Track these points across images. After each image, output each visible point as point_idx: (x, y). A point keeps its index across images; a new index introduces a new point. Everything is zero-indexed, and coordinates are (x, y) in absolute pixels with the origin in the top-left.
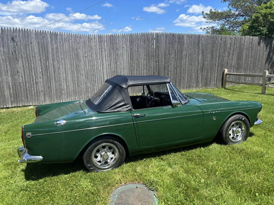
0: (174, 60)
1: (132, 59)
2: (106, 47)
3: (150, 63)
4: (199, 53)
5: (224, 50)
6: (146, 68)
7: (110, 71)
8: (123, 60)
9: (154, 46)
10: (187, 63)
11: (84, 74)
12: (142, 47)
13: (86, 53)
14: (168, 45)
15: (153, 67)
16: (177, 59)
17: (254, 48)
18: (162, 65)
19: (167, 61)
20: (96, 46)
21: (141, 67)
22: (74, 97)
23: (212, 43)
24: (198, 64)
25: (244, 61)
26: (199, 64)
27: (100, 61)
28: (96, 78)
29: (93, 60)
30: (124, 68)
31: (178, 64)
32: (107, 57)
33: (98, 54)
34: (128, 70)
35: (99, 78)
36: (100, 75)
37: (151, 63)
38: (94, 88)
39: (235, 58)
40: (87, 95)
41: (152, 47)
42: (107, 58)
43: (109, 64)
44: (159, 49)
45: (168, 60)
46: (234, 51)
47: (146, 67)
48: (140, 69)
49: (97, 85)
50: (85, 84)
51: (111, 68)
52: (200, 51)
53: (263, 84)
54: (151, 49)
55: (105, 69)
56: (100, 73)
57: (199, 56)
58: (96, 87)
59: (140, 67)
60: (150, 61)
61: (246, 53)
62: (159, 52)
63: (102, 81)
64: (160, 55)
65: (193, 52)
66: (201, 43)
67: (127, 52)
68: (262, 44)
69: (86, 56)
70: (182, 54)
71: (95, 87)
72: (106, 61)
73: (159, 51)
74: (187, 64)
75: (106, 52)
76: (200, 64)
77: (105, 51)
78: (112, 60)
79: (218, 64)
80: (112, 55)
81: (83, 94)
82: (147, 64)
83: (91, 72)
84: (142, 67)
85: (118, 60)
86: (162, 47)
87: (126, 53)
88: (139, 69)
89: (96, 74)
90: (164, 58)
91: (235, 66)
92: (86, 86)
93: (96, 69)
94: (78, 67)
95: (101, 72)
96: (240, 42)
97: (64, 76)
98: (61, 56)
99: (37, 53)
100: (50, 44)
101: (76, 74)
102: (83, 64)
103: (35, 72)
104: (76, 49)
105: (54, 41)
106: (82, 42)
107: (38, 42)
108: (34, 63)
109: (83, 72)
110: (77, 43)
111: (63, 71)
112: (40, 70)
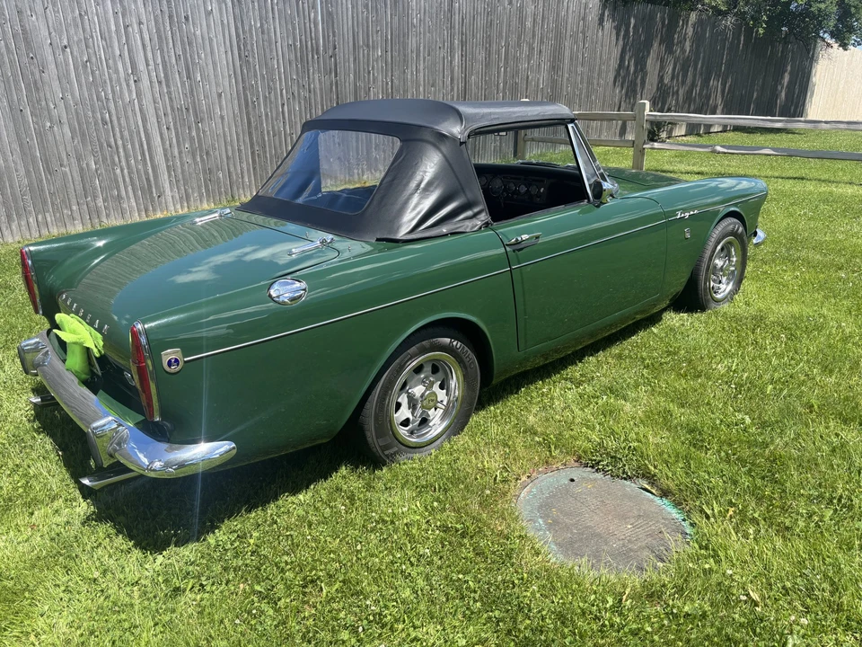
0: (382, 67)
1: (244, 59)
2: (142, 10)
3: (309, 78)
4: (452, 44)
5: (519, 38)
6: (296, 94)
7: (169, 108)
8: (214, 63)
9: (316, 13)
10: (422, 79)
11: (64, 120)
12: (277, 16)
13: (62, 31)
14: (363, 13)
15: (321, 89)
16: (392, 64)
17: (589, 34)
18: (347, 84)
19: (362, 69)
21: (281, 90)
22: (40, 217)
23: (488, 14)
24: (451, 84)
25: (566, 75)
26: (455, 82)
27: (124, 64)
28: (118, 135)
29: (94, 59)
30: (220, 95)
31: (395, 81)
32: (149, 48)
33: (114, 35)
34: (236, 101)
35: (126, 133)
36: (132, 122)
37: (311, 77)
38: (115, 174)
39: (545, 66)
40: (92, 204)
41: (312, 15)
42: (150, 55)
43: (163, 80)
44: (335, 26)
45: (366, 67)
46: (542, 42)
47: (299, 91)
48: (276, 98)
49: (124, 163)
50: (73, 161)
51: (169, 93)
52: (456, 37)
53: (636, 143)
54: (308, 25)
55: (149, 95)
56: (130, 113)
57: (454, 55)
58: (122, 171)
59: (275, 89)
60: (308, 70)
61: (572, 50)
62: (334, 36)
63: (141, 145)
64: (339, 49)
65: (436, 41)
66: (457, 12)
67: (227, 32)
68: (608, 24)
69: (65, 42)
70: (405, 46)
71: (118, 171)
72: (148, 65)
73: (334, 33)
74: (422, 83)
75: (144, 28)
76: (458, 85)
77: (140, 23)
78: (170, 62)
79: (505, 83)
80: (171, 41)
81: (74, 201)
82: (300, 81)
83: (93, 112)
84: (284, 91)
85: (193, 63)
86: (345, 18)
87: (220, 37)
88: (273, 99)
89: (114, 118)
90: (352, 59)
91: (545, 91)
92: (81, 169)
93: (110, 96)
94: (37, 89)
95: (133, 111)
96: (558, 15)
101: (33, 119)
102: (54, 76)
104: (19, 13)
109: (62, 110)
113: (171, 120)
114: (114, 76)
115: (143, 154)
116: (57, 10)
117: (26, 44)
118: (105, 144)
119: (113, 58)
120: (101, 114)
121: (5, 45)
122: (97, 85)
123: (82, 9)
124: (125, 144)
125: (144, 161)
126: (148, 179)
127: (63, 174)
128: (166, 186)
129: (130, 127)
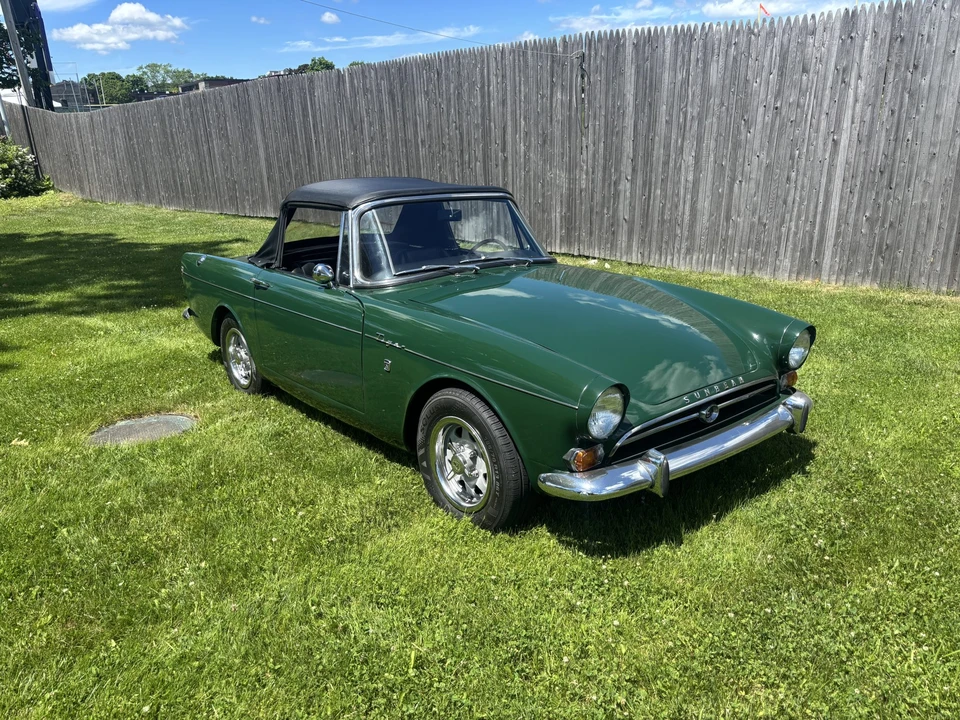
2: (866, 63)
7: (860, 170)
11: (754, 175)
20: (824, 60)
22: (707, 256)
27: (828, 123)
28: (798, 194)
29: (801, 119)
30: (932, 157)
32: (859, 105)
33: (828, 92)
35: (806, 193)
38: (781, 231)
42: (859, 111)
43: (865, 139)
49: (793, 223)
50: (749, 213)
51: (866, 153)
55: (843, 155)
56: (817, 173)
58: (789, 230)
63: (816, 207)
69: (778, 105)
71: (785, 229)
72: (853, 123)
75: (862, 82)
77: (859, 77)
80: (889, 95)
83: (782, 170)
85: (908, 119)
89: (800, 178)
93: (803, 157)
94: (741, 147)
95: (820, 171)
97: (691, 178)
98: (693, 111)
99: (631, 103)
100: (667, 72)
101: (729, 173)
102: (758, 136)
103: (619, 162)
104: (747, 81)
105: (680, 59)
106: (772, 51)
107: (638, 67)
108: (620, 134)
109: (754, 167)
110: (754, 56)
111: (691, 161)
112: (631, 156)
113: (858, 184)
114: (813, 135)
115: (815, 216)
116: (781, 74)
117: (744, 108)
118: (781, 202)
119: (819, 117)
120: (788, 172)
121: (727, 110)
122: (794, 144)
123: (805, 70)
124: (801, 204)
125: (813, 224)
126: (811, 242)
127: (736, 225)
128: (827, 253)
129: (812, 187)
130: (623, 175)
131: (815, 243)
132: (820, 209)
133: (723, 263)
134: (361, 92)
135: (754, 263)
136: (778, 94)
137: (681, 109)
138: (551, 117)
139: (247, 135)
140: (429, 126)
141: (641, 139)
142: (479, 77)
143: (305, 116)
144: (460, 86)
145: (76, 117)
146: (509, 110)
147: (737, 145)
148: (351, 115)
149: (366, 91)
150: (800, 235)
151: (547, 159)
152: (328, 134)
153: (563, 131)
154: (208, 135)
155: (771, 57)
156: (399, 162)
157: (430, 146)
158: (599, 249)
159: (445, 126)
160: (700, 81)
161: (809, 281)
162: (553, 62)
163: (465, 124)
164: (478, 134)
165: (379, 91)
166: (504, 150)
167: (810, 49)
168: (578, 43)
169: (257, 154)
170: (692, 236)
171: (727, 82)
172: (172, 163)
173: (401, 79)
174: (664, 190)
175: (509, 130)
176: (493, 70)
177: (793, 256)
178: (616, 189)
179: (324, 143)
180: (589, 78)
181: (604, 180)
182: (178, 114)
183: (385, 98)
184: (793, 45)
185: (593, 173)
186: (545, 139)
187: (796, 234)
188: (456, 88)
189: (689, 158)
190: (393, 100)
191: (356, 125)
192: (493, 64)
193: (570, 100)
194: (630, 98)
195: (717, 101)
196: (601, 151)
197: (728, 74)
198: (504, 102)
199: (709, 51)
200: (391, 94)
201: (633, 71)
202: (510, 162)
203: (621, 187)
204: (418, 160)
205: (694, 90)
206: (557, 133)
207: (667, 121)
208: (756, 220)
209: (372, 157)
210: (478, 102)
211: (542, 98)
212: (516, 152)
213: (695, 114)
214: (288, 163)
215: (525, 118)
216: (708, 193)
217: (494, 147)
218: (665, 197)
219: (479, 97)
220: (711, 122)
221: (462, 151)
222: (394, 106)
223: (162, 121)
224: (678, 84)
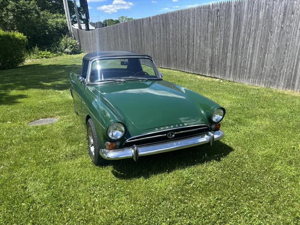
11: (273, 51)
38: (281, 72)
49: (286, 69)
50: (270, 65)
56: (295, 51)
58: (284, 71)
83: (283, 50)
93: (290, 45)
97: (251, 52)
98: (253, 28)
99: (233, 26)
100: (245, 15)
101: (264, 50)
102: (275, 37)
103: (228, 46)
104: (272, 17)
105: (249, 10)
106: (281, 7)
107: (235, 13)
108: (228, 37)
109: (273, 48)
110: (275, 8)
111: (251, 46)
112: (232, 44)
114: (294, 37)
115: (293, 67)
116: (284, 15)
117: (270, 27)
118: (282, 61)
119: (297, 31)
120: (285, 50)
121: (265, 27)
122: (287, 40)
123: (293, 13)
124: (289, 62)
125: (292, 70)
126: (291, 76)
127: (265, 69)
128: (297, 81)
129: (293, 56)
130: (229, 51)
131: (293, 77)
132: (295, 64)
133: (260, 83)
134: (155, 24)
135: (271, 83)
136: (283, 22)
137: (249, 28)
138: (207, 31)
139: (126, 37)
140: (173, 34)
141: (235, 38)
142: (187, 18)
143: (141, 31)
144: (182, 21)
145: (89, 32)
146: (195, 29)
147: (267, 40)
148: (153, 31)
149: (157, 23)
150: (288, 74)
151: (206, 45)
152: (147, 37)
153: (211, 36)
154: (118, 37)
155: (281, 9)
156: (165, 45)
157: (173, 41)
158: (220, 75)
159: (177, 34)
160: (256, 17)
161: (289, 91)
162: (209, 12)
163: (183, 33)
164: (186, 37)
165: (160, 23)
166: (193, 42)
167: (295, 5)
168: (217, 5)
169: (129, 43)
170: (250, 73)
171: (265, 18)
172: (109, 45)
173: (166, 19)
174: (242, 56)
175: (195, 35)
176: (191, 16)
177: (285, 81)
178: (226, 56)
179: (145, 39)
180: (220, 18)
181: (223, 52)
182: (111, 31)
183: (162, 25)
184: (289, 4)
185: (219, 50)
186: (206, 38)
187: (286, 73)
188: (181, 22)
189: (251, 45)
190: (164, 26)
191: (154, 34)
192: (191, 14)
193: (213, 25)
194: (232, 24)
195: (261, 25)
196: (222, 42)
197: (266, 15)
198: (194, 26)
199: (259, 7)
200: (163, 24)
201: (234, 15)
202: (195, 46)
203: (228, 55)
204: (169, 45)
205: (254, 21)
206: (209, 36)
207: (244, 32)
208: (272, 67)
209: (157, 44)
210: (186, 26)
211: (205, 25)
212: (197, 43)
213: (254, 29)
214: (136, 46)
215: (200, 31)
216: (256, 57)
217: (191, 41)
218: (242, 59)
219: (187, 25)
220: (259, 32)
221: (182, 42)
222: (164, 28)
223: (107, 33)
224: (249, 19)
